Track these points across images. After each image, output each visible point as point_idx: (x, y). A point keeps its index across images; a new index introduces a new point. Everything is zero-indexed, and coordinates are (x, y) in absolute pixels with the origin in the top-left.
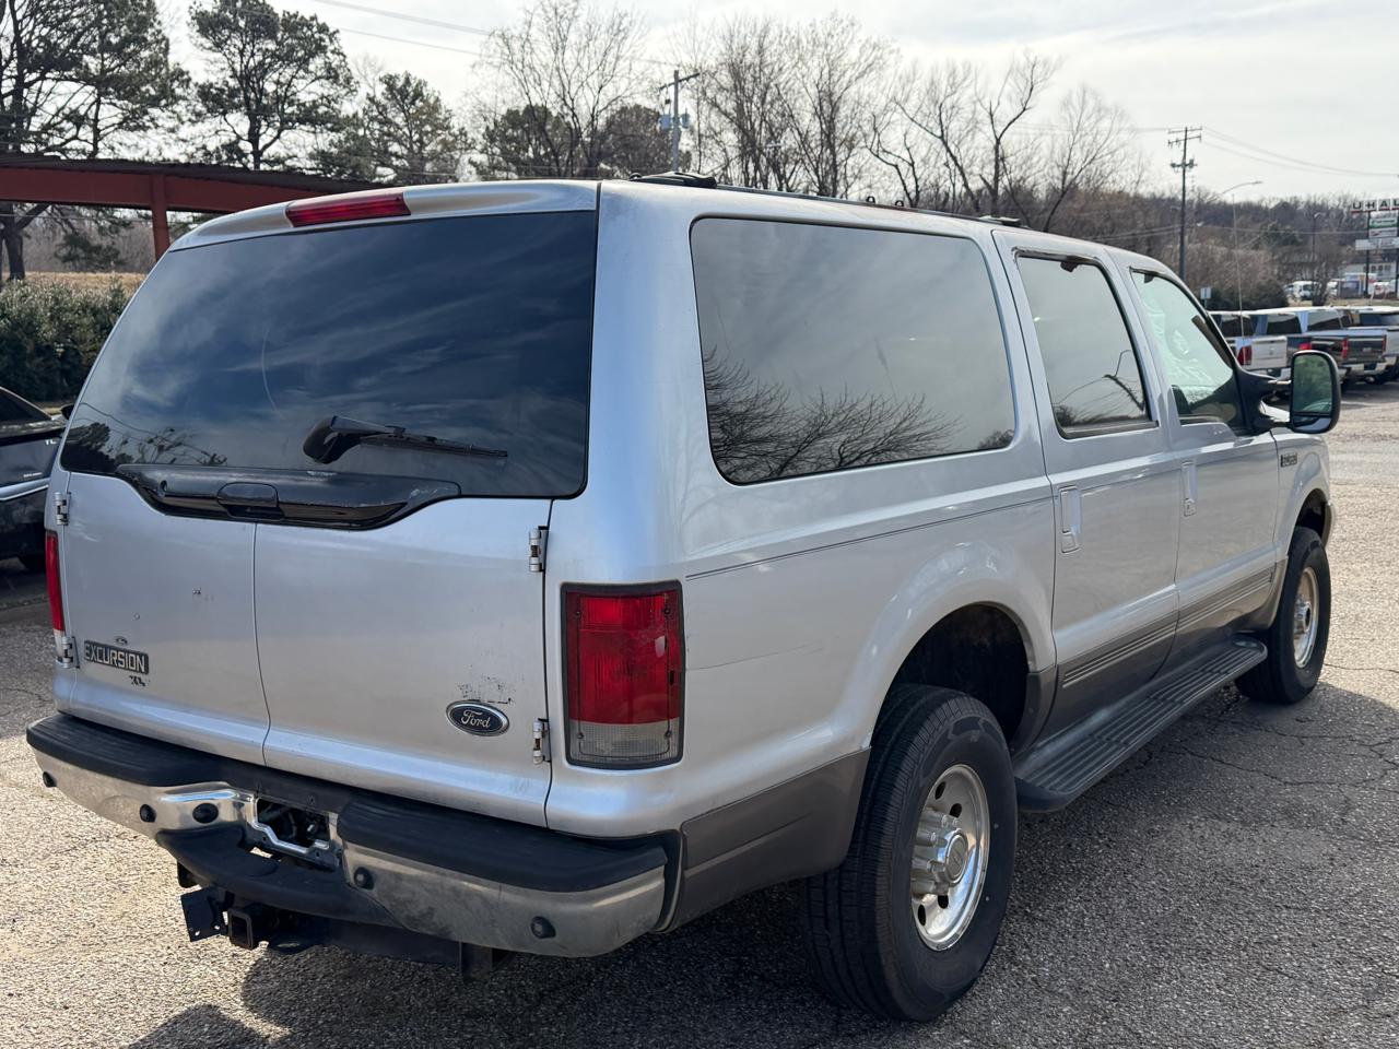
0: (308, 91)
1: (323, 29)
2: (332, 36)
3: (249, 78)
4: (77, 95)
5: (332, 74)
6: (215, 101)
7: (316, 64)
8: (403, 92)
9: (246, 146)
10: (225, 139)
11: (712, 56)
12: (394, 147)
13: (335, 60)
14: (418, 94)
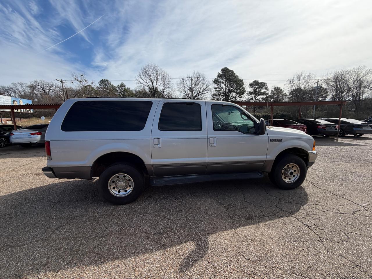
0: (263, 91)
1: (265, 83)
2: (266, 84)
3: (255, 90)
4: (234, 95)
5: (266, 88)
6: (251, 93)
7: (264, 87)
8: (277, 89)
9: (254, 98)
10: (251, 97)
11: (331, 76)
12: (275, 96)
13: (266, 87)
14: (279, 89)
